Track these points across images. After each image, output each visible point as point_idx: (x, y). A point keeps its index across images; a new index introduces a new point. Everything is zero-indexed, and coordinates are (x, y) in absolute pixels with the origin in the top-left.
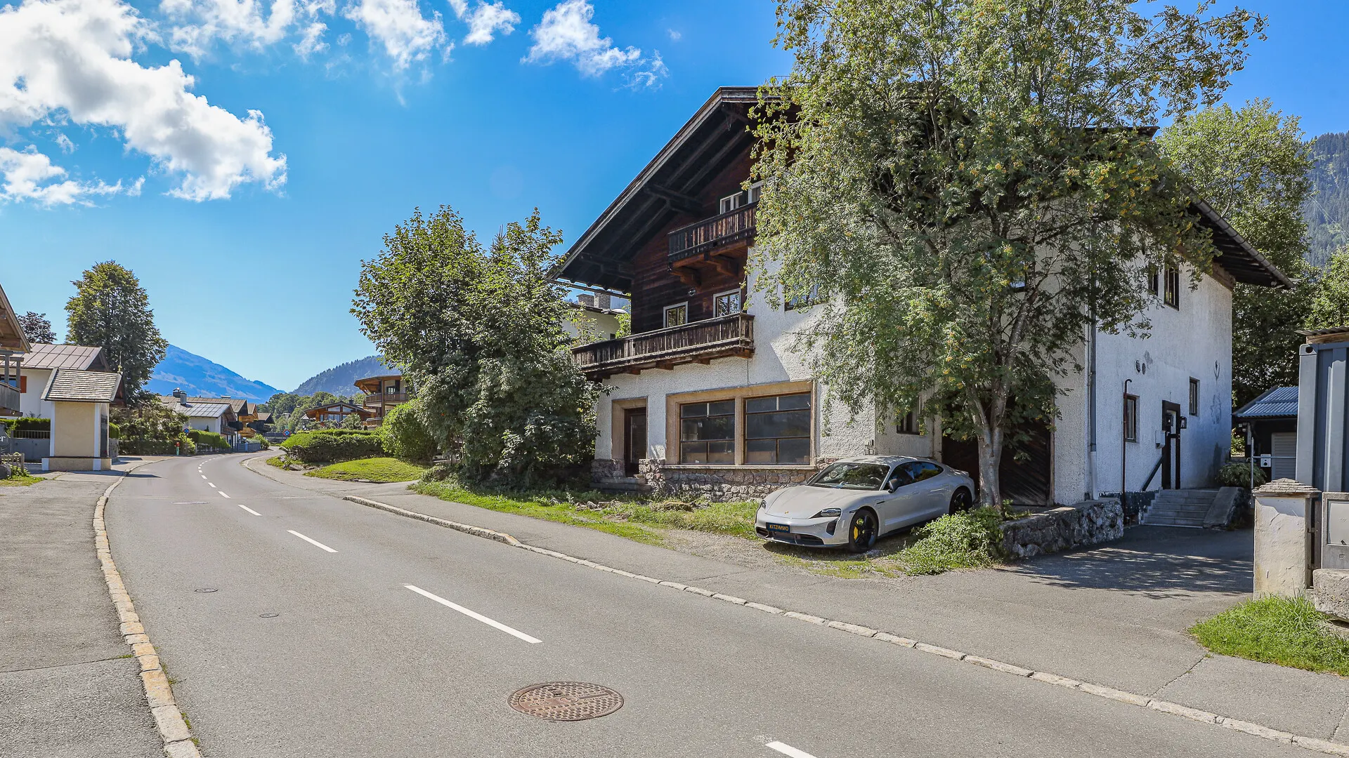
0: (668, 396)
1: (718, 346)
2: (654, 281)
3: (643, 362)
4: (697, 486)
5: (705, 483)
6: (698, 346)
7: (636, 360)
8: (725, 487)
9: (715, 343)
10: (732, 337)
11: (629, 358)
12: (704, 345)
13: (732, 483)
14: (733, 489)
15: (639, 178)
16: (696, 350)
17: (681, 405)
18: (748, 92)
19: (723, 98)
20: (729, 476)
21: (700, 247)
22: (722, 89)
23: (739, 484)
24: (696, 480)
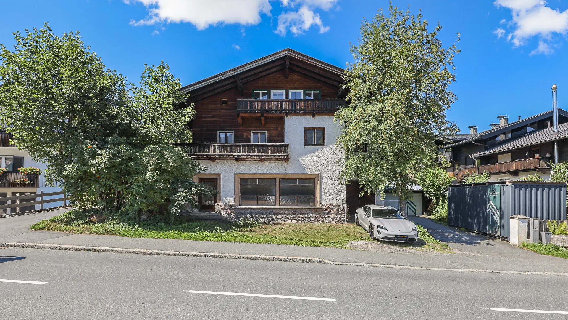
0: (236, 174)
1: (276, 156)
2: (210, 117)
3: (225, 157)
4: (257, 216)
5: (262, 214)
6: (264, 154)
7: (218, 155)
8: (274, 216)
9: (274, 154)
10: (284, 153)
11: (214, 154)
12: (267, 154)
13: (278, 214)
14: (279, 217)
15: (234, 70)
16: (262, 156)
17: (240, 178)
18: (303, 56)
19: (289, 53)
20: (277, 211)
21: (258, 110)
22: (288, 49)
23: (282, 214)
24: (256, 213)
